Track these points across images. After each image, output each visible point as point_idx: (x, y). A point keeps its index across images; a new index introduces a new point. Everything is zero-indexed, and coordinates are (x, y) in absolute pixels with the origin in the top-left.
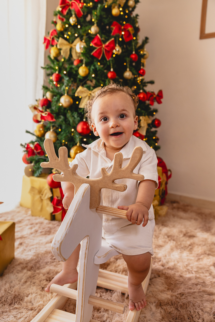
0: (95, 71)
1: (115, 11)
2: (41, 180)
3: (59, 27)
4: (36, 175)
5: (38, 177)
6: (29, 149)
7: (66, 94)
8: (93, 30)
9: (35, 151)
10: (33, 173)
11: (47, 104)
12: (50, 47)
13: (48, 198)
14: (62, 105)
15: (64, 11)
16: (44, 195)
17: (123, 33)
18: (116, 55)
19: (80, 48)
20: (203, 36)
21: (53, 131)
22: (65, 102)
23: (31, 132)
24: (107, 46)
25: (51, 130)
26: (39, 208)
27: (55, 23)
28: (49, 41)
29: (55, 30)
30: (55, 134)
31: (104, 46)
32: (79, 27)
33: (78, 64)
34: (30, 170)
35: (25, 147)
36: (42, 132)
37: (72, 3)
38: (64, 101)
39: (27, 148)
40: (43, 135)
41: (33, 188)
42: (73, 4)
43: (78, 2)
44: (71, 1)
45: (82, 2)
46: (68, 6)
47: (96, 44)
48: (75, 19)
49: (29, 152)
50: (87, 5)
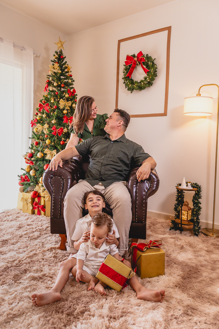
0: (54, 140)
1: (65, 112)
2: (27, 194)
5: (26, 192)
7: (40, 152)
8: (53, 122)
9: (25, 179)
10: (23, 191)
11: (32, 156)
12: (34, 126)
14: (38, 157)
17: (69, 121)
18: (65, 133)
23: (24, 169)
24: (59, 130)
25: (33, 170)
26: (26, 208)
27: (37, 114)
28: (33, 123)
29: (37, 119)
31: (57, 130)
32: (48, 118)
33: (46, 137)
34: (22, 189)
38: (39, 155)
39: (21, 178)
40: (30, 171)
41: (23, 198)
42: (45, 107)
44: (44, 105)
45: (49, 106)
46: (43, 107)
47: (54, 130)
48: (45, 115)
49: (22, 180)
50: (51, 108)
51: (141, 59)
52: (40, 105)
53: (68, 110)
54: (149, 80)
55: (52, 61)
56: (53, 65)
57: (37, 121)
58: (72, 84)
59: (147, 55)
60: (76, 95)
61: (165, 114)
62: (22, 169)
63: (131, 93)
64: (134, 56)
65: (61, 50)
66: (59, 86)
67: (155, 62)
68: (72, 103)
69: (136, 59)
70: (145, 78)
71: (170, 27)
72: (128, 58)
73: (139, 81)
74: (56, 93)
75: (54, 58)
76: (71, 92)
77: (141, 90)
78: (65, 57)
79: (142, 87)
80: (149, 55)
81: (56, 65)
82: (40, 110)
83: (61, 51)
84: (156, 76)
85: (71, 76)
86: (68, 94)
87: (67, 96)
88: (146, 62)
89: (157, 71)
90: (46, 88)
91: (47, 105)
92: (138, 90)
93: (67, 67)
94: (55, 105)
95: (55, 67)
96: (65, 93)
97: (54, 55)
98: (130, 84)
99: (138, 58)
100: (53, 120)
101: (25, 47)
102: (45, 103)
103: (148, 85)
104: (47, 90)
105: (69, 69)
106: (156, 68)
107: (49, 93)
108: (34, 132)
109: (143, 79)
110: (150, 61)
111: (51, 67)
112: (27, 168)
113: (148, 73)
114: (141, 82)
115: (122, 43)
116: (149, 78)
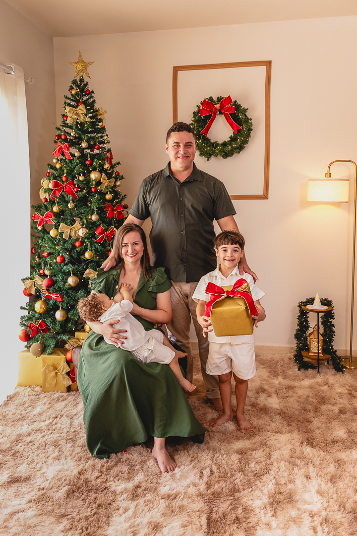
0: (97, 250)
1: (108, 197)
2: (54, 357)
3: (55, 209)
4: (47, 353)
5: (50, 354)
6: (32, 328)
7: (72, 275)
9: (40, 328)
10: (43, 352)
11: (51, 283)
14: (70, 284)
15: (57, 192)
16: (60, 371)
17: (115, 213)
19: (83, 233)
21: (62, 309)
22: (73, 282)
24: (108, 234)
25: (60, 309)
26: (54, 383)
28: (43, 219)
29: (52, 212)
30: (64, 312)
31: (106, 233)
32: (76, 209)
33: (80, 246)
34: (39, 349)
36: (45, 308)
37: (65, 186)
38: (71, 281)
39: (31, 326)
42: (67, 187)
43: (72, 186)
44: (64, 184)
45: (76, 186)
46: (61, 188)
47: (100, 234)
48: (72, 204)
49: (33, 330)
50: (82, 191)
51: (229, 109)
52: (56, 185)
54: (239, 143)
55: (67, 98)
56: (75, 107)
57: (54, 216)
58: (108, 142)
59: (235, 102)
60: (119, 163)
61: (265, 197)
62: (22, 308)
63: (208, 161)
64: (211, 99)
68: (116, 181)
69: (218, 106)
70: (233, 139)
71: (270, 62)
72: (204, 103)
73: (220, 142)
74: (88, 162)
75: (73, 92)
76: (109, 158)
78: (93, 92)
79: (228, 153)
80: (239, 103)
81: (82, 109)
82: (54, 193)
84: (249, 135)
85: (104, 128)
86: (107, 163)
87: (106, 166)
88: (235, 113)
89: (252, 130)
90: (61, 149)
91: (73, 184)
92: (221, 158)
93: (97, 111)
94: (94, 186)
95: (80, 112)
96: (103, 160)
97: (72, 88)
98: (208, 147)
99: (222, 107)
100: (93, 214)
101: (13, 67)
102: (67, 180)
103: (238, 150)
104: (63, 155)
105: (101, 114)
106: (252, 124)
107: (71, 161)
108: (49, 238)
109: (227, 139)
110: (242, 114)
111: (70, 109)
112: (39, 306)
113: (238, 132)
114: (225, 144)
115: (180, 73)
116: (241, 140)
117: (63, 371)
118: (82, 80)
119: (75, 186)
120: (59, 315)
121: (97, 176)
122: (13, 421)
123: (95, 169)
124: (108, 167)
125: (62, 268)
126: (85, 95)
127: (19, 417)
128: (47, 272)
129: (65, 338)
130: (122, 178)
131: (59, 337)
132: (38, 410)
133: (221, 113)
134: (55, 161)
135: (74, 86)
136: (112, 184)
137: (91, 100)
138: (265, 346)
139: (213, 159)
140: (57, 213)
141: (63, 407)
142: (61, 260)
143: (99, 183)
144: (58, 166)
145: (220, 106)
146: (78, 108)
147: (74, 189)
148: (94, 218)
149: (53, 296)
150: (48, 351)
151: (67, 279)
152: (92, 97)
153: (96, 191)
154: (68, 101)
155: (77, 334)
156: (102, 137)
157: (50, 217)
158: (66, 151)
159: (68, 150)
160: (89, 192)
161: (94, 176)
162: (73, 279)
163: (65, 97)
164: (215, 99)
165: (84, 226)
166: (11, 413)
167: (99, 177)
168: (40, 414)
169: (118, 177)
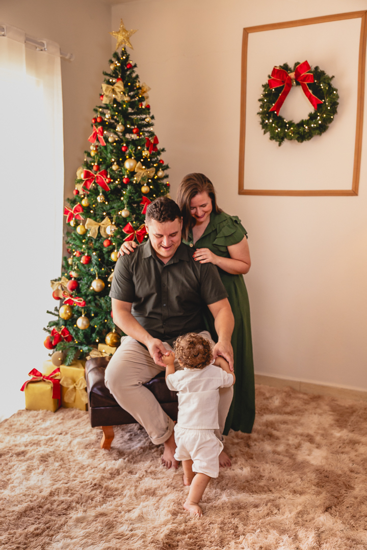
1: (145, 189)
2: (73, 369)
3: (84, 202)
4: (67, 364)
5: (69, 365)
6: (55, 335)
7: (97, 278)
9: (62, 336)
10: (63, 362)
11: (76, 288)
13: (84, 389)
14: (93, 289)
15: (88, 183)
16: (79, 385)
19: (111, 231)
20: (242, 191)
21: (85, 316)
22: (97, 286)
23: (55, 313)
24: (139, 233)
25: (83, 316)
28: (72, 214)
29: (80, 206)
30: (87, 320)
31: (136, 232)
32: (107, 203)
33: (109, 245)
34: (60, 359)
35: (49, 331)
36: (69, 314)
37: (97, 176)
39: (53, 333)
42: (99, 178)
43: (105, 176)
44: (96, 174)
45: (109, 176)
46: (93, 179)
47: (129, 232)
48: (102, 198)
49: (55, 337)
50: (114, 181)
51: (306, 78)
52: (87, 175)
53: (148, 184)
54: (320, 122)
55: (106, 74)
56: (112, 84)
57: (83, 211)
58: (152, 125)
59: (317, 68)
60: (163, 150)
61: (354, 192)
62: (48, 312)
63: (280, 145)
64: (286, 67)
65: (125, 49)
66: (127, 131)
67: (334, 84)
68: (157, 170)
69: (292, 75)
70: (312, 117)
71: (366, 12)
72: (275, 72)
73: (297, 121)
74: (123, 149)
75: (112, 67)
76: (151, 143)
77: (302, 142)
78: (135, 66)
79: (304, 135)
80: (321, 69)
81: (119, 86)
82: (86, 184)
83: (125, 51)
84: (334, 111)
85: (148, 107)
86: (148, 149)
87: (145, 153)
88: (315, 83)
89: (338, 104)
90: (96, 134)
91: (105, 174)
92: (296, 141)
93: (140, 88)
94: (126, 177)
95: (117, 90)
96: (143, 146)
97: (111, 62)
98: (279, 127)
99: (298, 75)
100: (123, 209)
101: (45, 42)
102: (98, 169)
103: (317, 131)
104: (98, 140)
105: (144, 92)
106: (338, 97)
107: (106, 147)
108: (76, 235)
109: (306, 117)
110: (325, 83)
111: (107, 87)
112: (64, 312)
113: (319, 107)
114: (302, 124)
115: (251, 36)
116: (322, 117)
117: (81, 385)
118: (124, 53)
119: (107, 178)
120: (81, 323)
121: (132, 164)
122: (17, 431)
123: (130, 157)
124: (147, 155)
125: (89, 270)
126: (127, 70)
127: (25, 427)
128: (74, 274)
129: (85, 348)
130: (167, 167)
131: (79, 347)
132: (47, 424)
133: (298, 84)
134: (92, 148)
135: (113, 60)
136: (152, 175)
137: (134, 75)
138: (347, 389)
139: (286, 143)
140: (85, 207)
141: (73, 424)
142: (85, 260)
143: (133, 173)
144: (93, 154)
145: (295, 75)
146: (116, 85)
147: (106, 180)
148: (124, 213)
149: (76, 300)
150: (68, 362)
151: (91, 283)
152: (133, 72)
153: (130, 183)
154: (107, 78)
155: (100, 346)
156: (144, 119)
157: (78, 212)
158: (99, 136)
159: (102, 135)
160: (122, 183)
161: (129, 164)
162: (97, 283)
163: (103, 73)
164: (291, 65)
165: (113, 223)
166: (19, 423)
167: (134, 166)
168: (46, 429)
169: (161, 166)
